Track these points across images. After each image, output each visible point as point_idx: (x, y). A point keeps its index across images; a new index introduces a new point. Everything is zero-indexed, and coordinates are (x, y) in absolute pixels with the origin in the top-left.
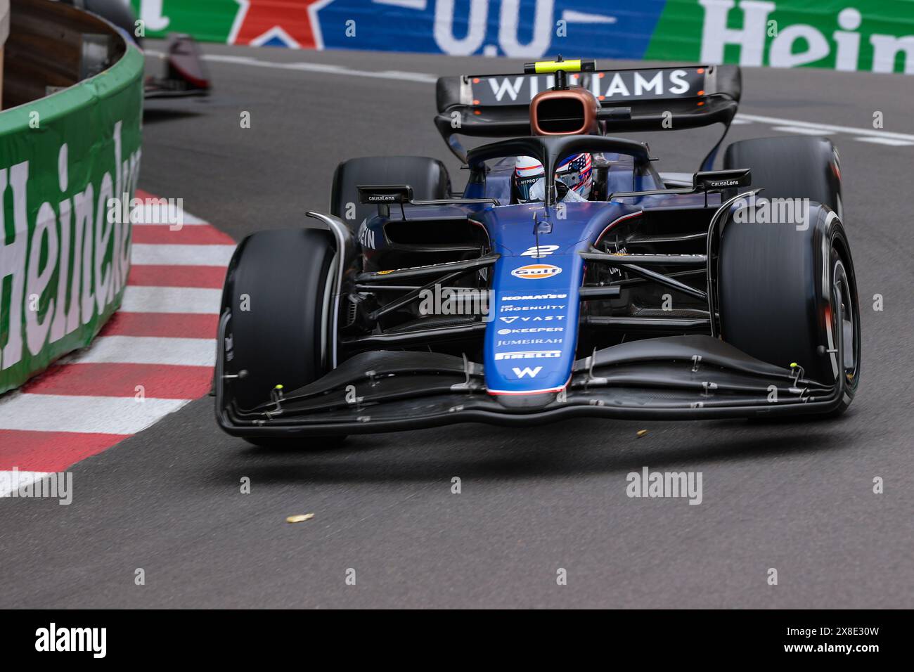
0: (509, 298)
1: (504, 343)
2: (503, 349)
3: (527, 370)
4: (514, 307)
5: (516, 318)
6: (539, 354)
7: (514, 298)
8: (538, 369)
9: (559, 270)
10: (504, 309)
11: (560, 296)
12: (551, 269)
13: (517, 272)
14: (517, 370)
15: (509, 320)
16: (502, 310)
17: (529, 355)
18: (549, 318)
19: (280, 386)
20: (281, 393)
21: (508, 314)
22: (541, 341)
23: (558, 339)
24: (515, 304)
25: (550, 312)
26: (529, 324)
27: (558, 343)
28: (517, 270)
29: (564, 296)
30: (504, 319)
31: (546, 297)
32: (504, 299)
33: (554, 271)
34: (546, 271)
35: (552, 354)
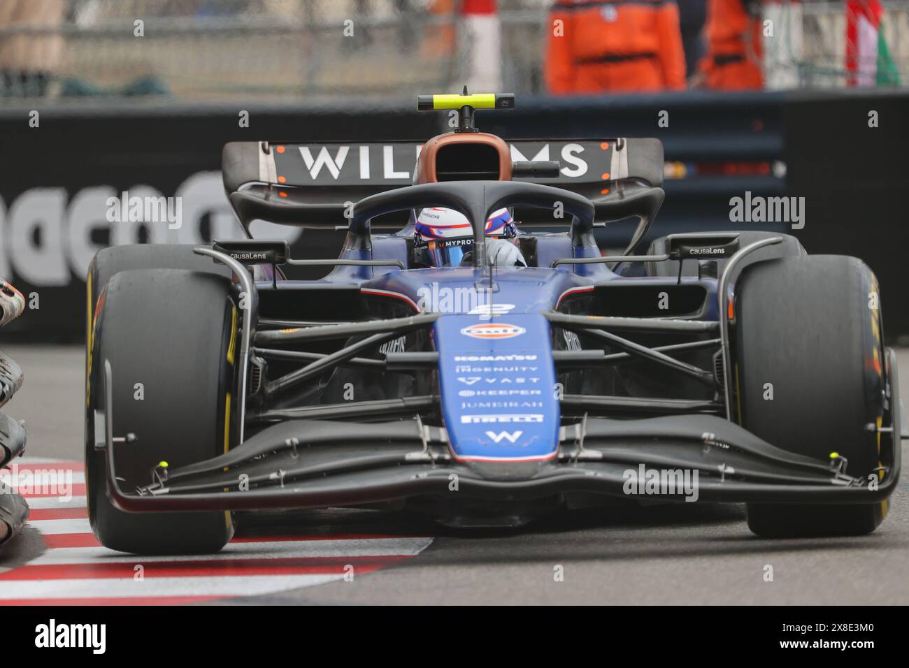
0: (464, 359)
1: (469, 405)
2: (468, 412)
3: (504, 434)
4: (472, 368)
5: (479, 379)
6: (516, 419)
7: (471, 359)
8: (518, 434)
9: (521, 331)
10: (460, 370)
11: (528, 358)
12: (512, 329)
13: (469, 331)
14: (491, 434)
15: (470, 381)
16: (458, 370)
17: (503, 418)
18: (520, 380)
19: (164, 464)
20: (166, 472)
21: (466, 375)
22: (516, 404)
23: (537, 403)
24: (473, 364)
25: (520, 374)
26: (496, 386)
27: (537, 406)
28: (468, 329)
29: (534, 357)
30: (462, 379)
31: (510, 358)
32: (457, 359)
33: (515, 331)
34: (505, 331)
35: (532, 419)
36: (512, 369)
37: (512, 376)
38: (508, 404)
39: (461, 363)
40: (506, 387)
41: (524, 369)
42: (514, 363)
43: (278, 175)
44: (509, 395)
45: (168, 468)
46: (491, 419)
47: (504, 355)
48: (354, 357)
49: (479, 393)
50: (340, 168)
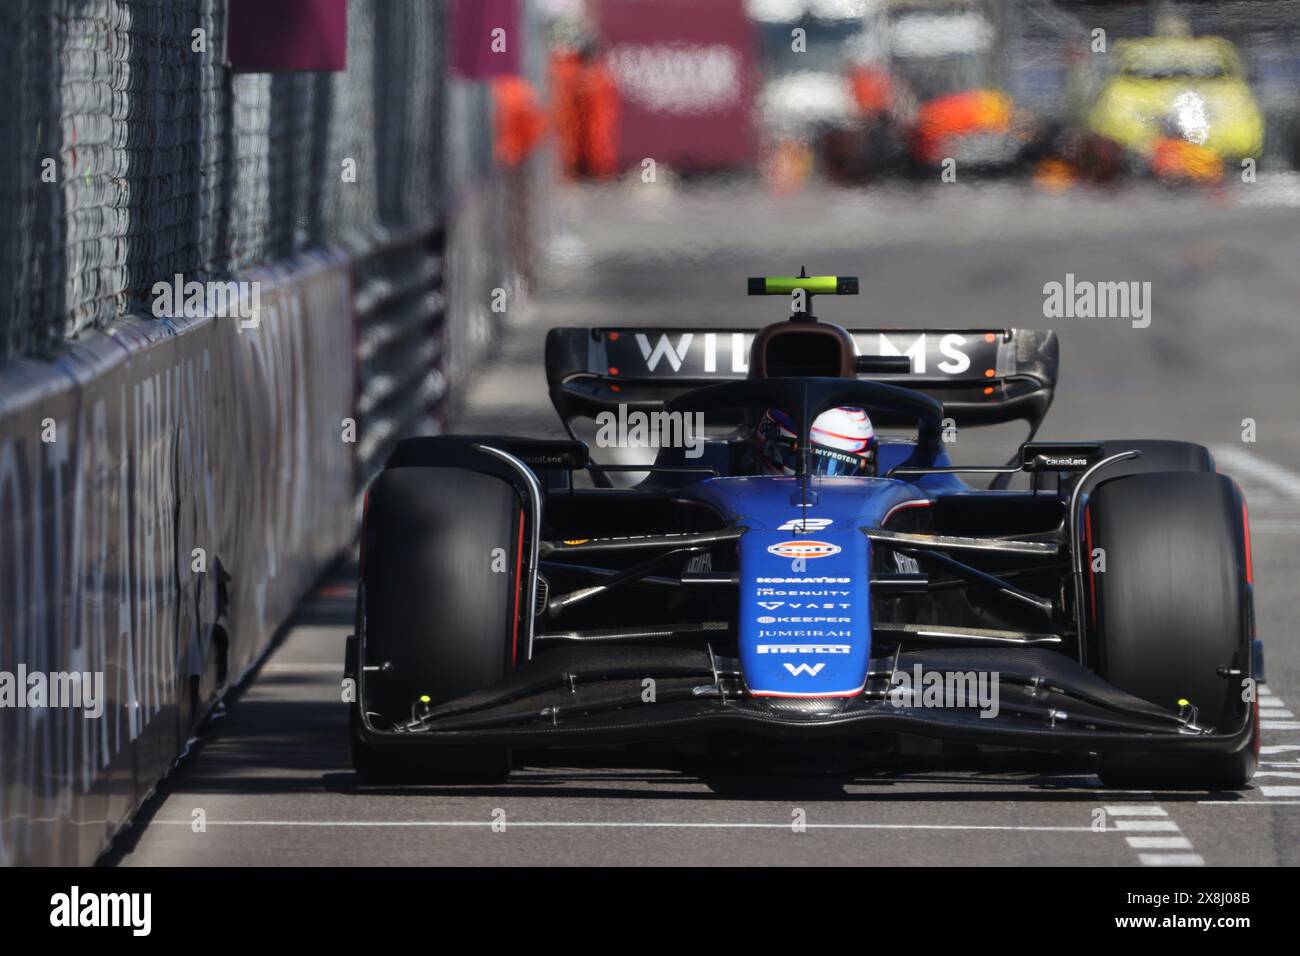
0: (767, 580)
1: (768, 633)
2: (766, 641)
3: (804, 667)
4: (775, 591)
5: (781, 603)
6: (819, 649)
7: (775, 580)
8: (819, 667)
9: (837, 549)
10: (762, 593)
11: (840, 580)
12: (826, 547)
13: (777, 549)
14: (789, 667)
15: (771, 606)
16: (759, 594)
17: (805, 649)
18: (829, 606)
19: (425, 699)
20: (427, 709)
21: (768, 599)
22: (821, 633)
23: (845, 631)
24: (777, 587)
25: (829, 599)
26: (802, 612)
27: (845, 636)
28: (776, 546)
29: (847, 580)
30: (762, 604)
31: (820, 580)
32: (760, 580)
33: (829, 549)
34: (818, 549)
35: (837, 650)
36: (820, 593)
37: (820, 601)
38: (812, 633)
39: (764, 585)
40: (812, 613)
41: (834, 593)
42: (824, 586)
43: (611, 364)
44: (814, 623)
45: (430, 704)
46: (791, 649)
47: (812, 577)
48: (644, 577)
49: (780, 620)
50: (682, 358)
